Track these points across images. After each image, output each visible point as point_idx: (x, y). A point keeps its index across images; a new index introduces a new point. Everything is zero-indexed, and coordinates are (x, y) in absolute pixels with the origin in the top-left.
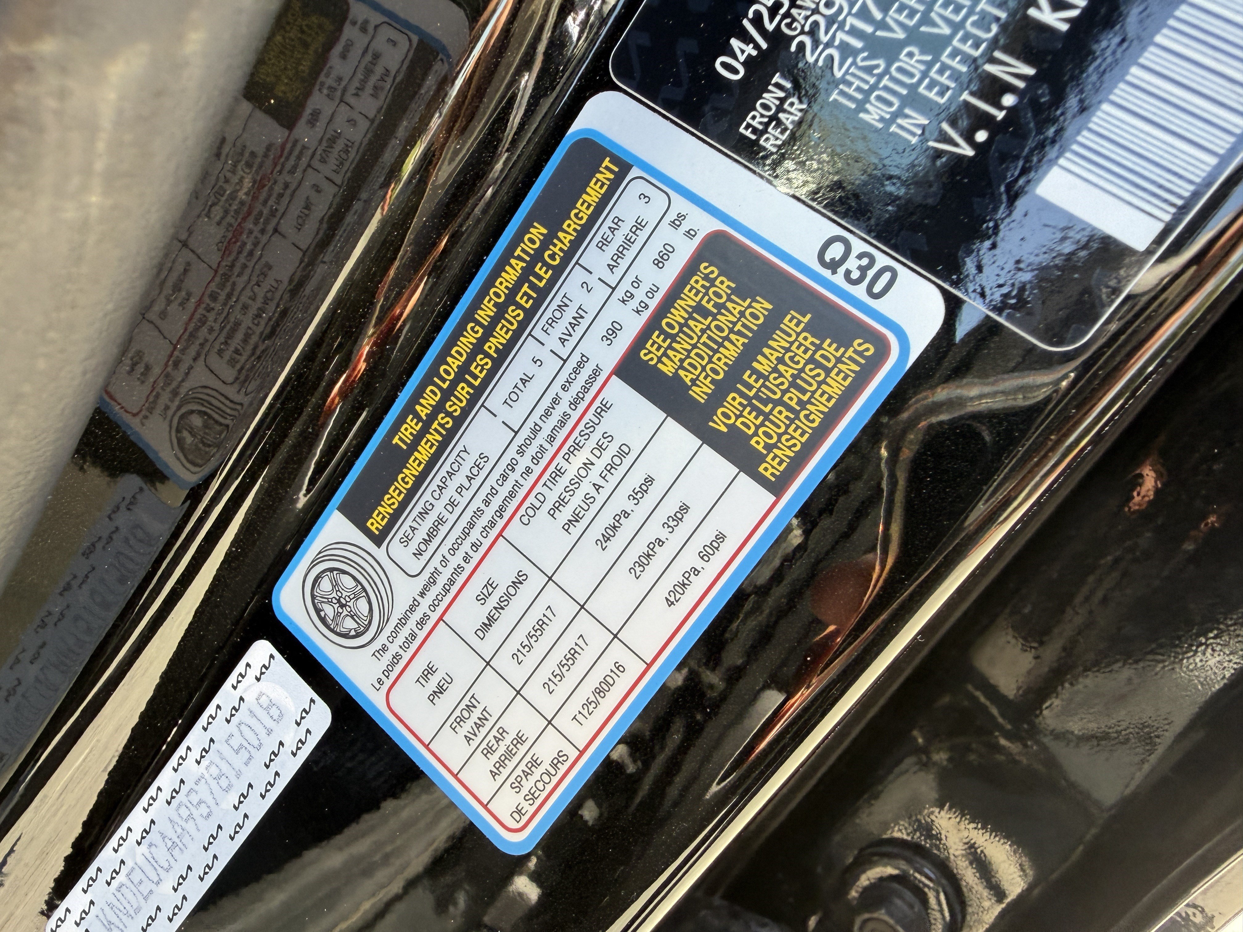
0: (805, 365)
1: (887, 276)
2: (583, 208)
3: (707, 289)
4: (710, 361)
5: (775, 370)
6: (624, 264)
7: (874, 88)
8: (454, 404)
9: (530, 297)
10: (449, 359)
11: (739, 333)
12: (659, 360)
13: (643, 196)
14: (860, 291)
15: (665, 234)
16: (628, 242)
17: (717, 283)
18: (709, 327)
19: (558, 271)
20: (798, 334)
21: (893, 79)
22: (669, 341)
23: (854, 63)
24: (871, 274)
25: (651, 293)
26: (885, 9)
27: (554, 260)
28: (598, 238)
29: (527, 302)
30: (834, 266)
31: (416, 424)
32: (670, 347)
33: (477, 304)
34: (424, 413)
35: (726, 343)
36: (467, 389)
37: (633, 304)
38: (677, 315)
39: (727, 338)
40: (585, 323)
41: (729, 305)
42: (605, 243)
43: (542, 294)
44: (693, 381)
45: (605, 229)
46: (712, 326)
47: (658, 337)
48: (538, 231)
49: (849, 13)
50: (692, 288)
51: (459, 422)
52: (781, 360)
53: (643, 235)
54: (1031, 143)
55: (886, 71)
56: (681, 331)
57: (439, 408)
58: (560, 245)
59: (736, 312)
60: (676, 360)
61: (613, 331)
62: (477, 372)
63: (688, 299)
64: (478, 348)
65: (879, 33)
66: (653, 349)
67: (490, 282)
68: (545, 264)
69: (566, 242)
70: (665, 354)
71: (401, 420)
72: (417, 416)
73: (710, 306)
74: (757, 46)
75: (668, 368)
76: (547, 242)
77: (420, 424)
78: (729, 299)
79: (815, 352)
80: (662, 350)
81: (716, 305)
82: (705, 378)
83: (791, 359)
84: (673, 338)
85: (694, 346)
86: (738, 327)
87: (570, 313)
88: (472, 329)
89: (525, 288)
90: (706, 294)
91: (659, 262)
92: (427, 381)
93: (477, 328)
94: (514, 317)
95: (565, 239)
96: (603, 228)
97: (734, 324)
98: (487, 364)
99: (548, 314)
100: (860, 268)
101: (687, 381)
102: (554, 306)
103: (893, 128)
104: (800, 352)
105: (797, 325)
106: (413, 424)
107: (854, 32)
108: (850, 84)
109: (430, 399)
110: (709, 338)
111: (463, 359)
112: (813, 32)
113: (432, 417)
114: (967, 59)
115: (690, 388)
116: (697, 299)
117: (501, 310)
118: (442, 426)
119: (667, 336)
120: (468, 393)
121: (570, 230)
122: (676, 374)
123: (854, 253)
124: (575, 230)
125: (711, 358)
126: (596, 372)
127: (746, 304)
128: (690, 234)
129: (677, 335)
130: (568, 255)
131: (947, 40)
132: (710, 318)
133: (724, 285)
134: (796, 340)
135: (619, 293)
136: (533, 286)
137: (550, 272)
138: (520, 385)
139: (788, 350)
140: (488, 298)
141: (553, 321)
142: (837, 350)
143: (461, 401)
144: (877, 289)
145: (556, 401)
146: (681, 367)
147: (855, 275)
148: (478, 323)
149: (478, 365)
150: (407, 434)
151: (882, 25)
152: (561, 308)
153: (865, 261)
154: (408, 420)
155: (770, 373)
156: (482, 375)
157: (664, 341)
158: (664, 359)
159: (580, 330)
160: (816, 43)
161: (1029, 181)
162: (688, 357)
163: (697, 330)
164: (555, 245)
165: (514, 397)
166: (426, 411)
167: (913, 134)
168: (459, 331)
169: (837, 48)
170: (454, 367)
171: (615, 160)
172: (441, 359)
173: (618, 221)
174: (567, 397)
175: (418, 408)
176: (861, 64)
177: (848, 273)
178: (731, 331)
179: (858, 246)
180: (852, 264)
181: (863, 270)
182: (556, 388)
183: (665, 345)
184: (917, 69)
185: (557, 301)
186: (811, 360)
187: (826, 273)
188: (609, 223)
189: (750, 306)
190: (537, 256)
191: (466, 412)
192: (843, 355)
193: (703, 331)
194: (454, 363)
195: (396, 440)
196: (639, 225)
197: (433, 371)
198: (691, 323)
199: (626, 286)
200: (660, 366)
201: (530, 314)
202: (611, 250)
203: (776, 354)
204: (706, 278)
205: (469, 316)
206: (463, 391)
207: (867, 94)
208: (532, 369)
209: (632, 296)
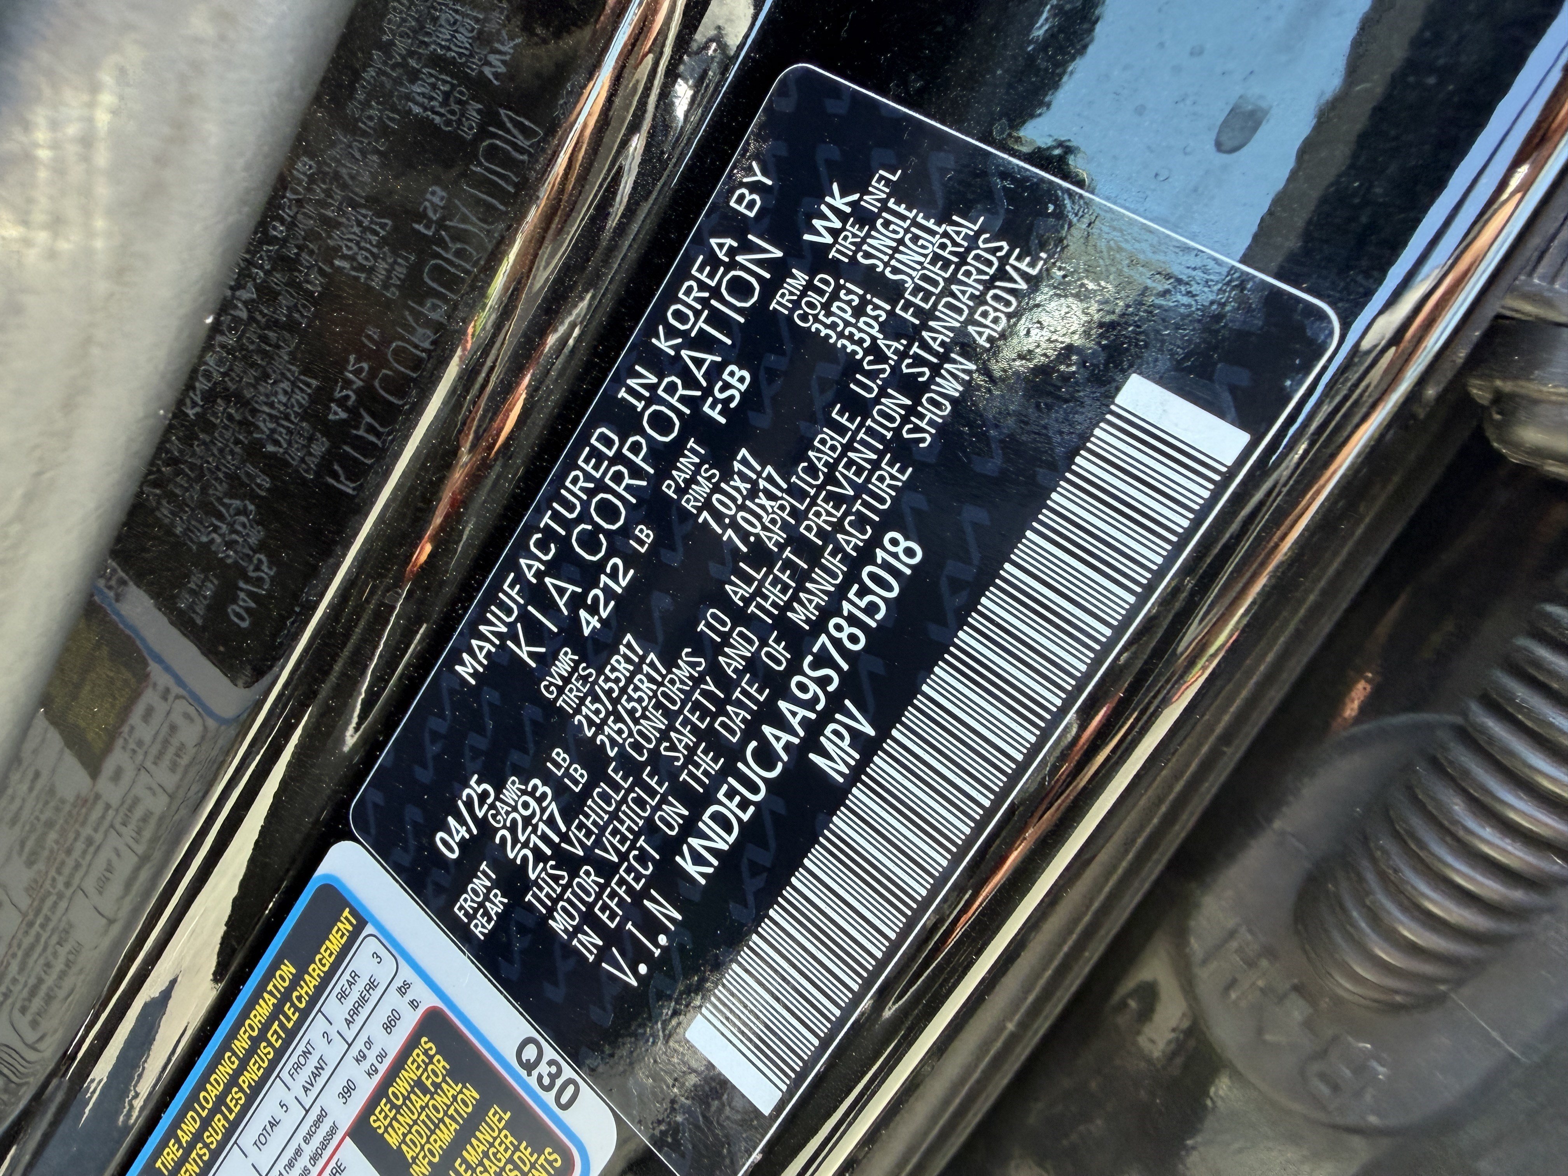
0: (506, 1164)
1: (571, 1089)
2: (326, 955)
3: (427, 1065)
4: (428, 1142)
5: (481, 1163)
6: (359, 1020)
7: (560, 897)
8: (211, 1135)
9: (279, 1037)
10: (208, 1086)
11: (452, 1117)
12: (386, 1130)
13: (375, 955)
14: (549, 1098)
15: (393, 1000)
16: (363, 1000)
17: (435, 1060)
18: (427, 1105)
19: (304, 1014)
20: (500, 1131)
21: (574, 893)
22: (394, 1111)
23: (544, 869)
24: (559, 1082)
25: (382, 1056)
26: (568, 824)
27: (301, 1002)
28: (337, 989)
29: (277, 1041)
30: (529, 1067)
31: (178, 1150)
32: (395, 1118)
33: (233, 1034)
34: (185, 1139)
35: (441, 1125)
36: (223, 1122)
37: (366, 1065)
38: (401, 1086)
39: (441, 1120)
40: (325, 1075)
41: (444, 1086)
42: (343, 996)
43: (291, 1035)
44: (414, 1159)
45: (343, 981)
46: (430, 1105)
47: (385, 1105)
48: (288, 969)
49: (541, 819)
50: (414, 1061)
51: (215, 1154)
52: (486, 1154)
53: (376, 994)
54: (681, 987)
55: (569, 884)
56: (404, 1103)
57: (198, 1137)
58: (306, 988)
59: (450, 1095)
60: (400, 1133)
61: (348, 1090)
62: (232, 1105)
63: (409, 1074)
64: (233, 1081)
65: (563, 845)
66: (381, 1117)
67: (245, 1014)
68: (293, 1005)
69: (311, 986)
70: (390, 1124)
71: (163, 1144)
72: (178, 1141)
73: (428, 1083)
74: (469, 830)
75: (393, 1140)
76: (296, 981)
77: (181, 1151)
78: (444, 1080)
79: (513, 1153)
80: (388, 1120)
81: (434, 1084)
82: (424, 1158)
83: (495, 1154)
84: (398, 1108)
85: (415, 1122)
86: (451, 1111)
87: (313, 1062)
88: (229, 1058)
89: (275, 1026)
90: (425, 1070)
91: (389, 1027)
92: (188, 1106)
93: (233, 1059)
94: (265, 1055)
95: (311, 982)
96: (341, 980)
97: (448, 1107)
98: (240, 1098)
99: (294, 1059)
100: (550, 1074)
101: (409, 1157)
102: (299, 1051)
103: (575, 942)
104: (502, 1149)
105: (500, 1121)
106: (174, 1149)
107: (544, 838)
108: (541, 889)
109: (190, 1126)
110: (427, 1116)
111: (220, 1089)
112: (513, 829)
113: (191, 1146)
114: (630, 890)
115: (410, 1165)
116: (419, 1073)
117: (255, 1042)
118: (200, 1157)
119: (393, 1106)
120: (223, 1126)
121: (315, 975)
122: (399, 1147)
123: (545, 1059)
124: (318, 975)
125: (428, 1138)
126: (333, 1129)
127: (458, 1089)
128: (414, 1004)
129: (401, 1107)
130: (314, 1000)
131: (616, 867)
132: (428, 1096)
133: (441, 1064)
134: (498, 1136)
135: (354, 1052)
136: (282, 1026)
137: (297, 1014)
138: (268, 1128)
139: (492, 1145)
140: (243, 1029)
141: (298, 1066)
142: (531, 1155)
143: (217, 1134)
144: (564, 1100)
145: (298, 1152)
146: (404, 1141)
147: (546, 1081)
148: (234, 1053)
149: (233, 1098)
150: (169, 1159)
151: (565, 838)
152: (306, 1054)
153: (554, 1069)
154: (171, 1144)
155: (477, 1166)
156: (236, 1110)
157: (390, 1110)
158: (390, 1129)
159: (321, 1081)
160: (515, 841)
161: (679, 1024)
162: (410, 1132)
163: (418, 1106)
164: (302, 988)
165: (263, 1140)
166: (186, 1138)
167: (591, 952)
168: (217, 1060)
169: (531, 849)
170: (213, 1095)
171: (353, 912)
172: (201, 1085)
173: (355, 975)
174: (309, 1150)
175: (179, 1132)
176: (550, 871)
177: (540, 1078)
178: (446, 1113)
179: (550, 1053)
180: (543, 1069)
181: (553, 1077)
182: (299, 1139)
183: (391, 1115)
184: (593, 889)
185: (302, 1047)
186: (510, 1161)
187: (523, 1073)
188: (347, 976)
189: (461, 1092)
190: (286, 996)
191: (222, 1145)
192: (536, 1161)
193: (423, 1108)
194: (213, 1091)
195: (158, 1164)
196: (372, 985)
197: (194, 1097)
198: (413, 1096)
199: (359, 1045)
200: (386, 1135)
201: (279, 1054)
202: (349, 1003)
203: (482, 1147)
204: (426, 1053)
205: (226, 1046)
206: (219, 1122)
207: (555, 902)
208: (279, 1113)
209: (365, 1057)
